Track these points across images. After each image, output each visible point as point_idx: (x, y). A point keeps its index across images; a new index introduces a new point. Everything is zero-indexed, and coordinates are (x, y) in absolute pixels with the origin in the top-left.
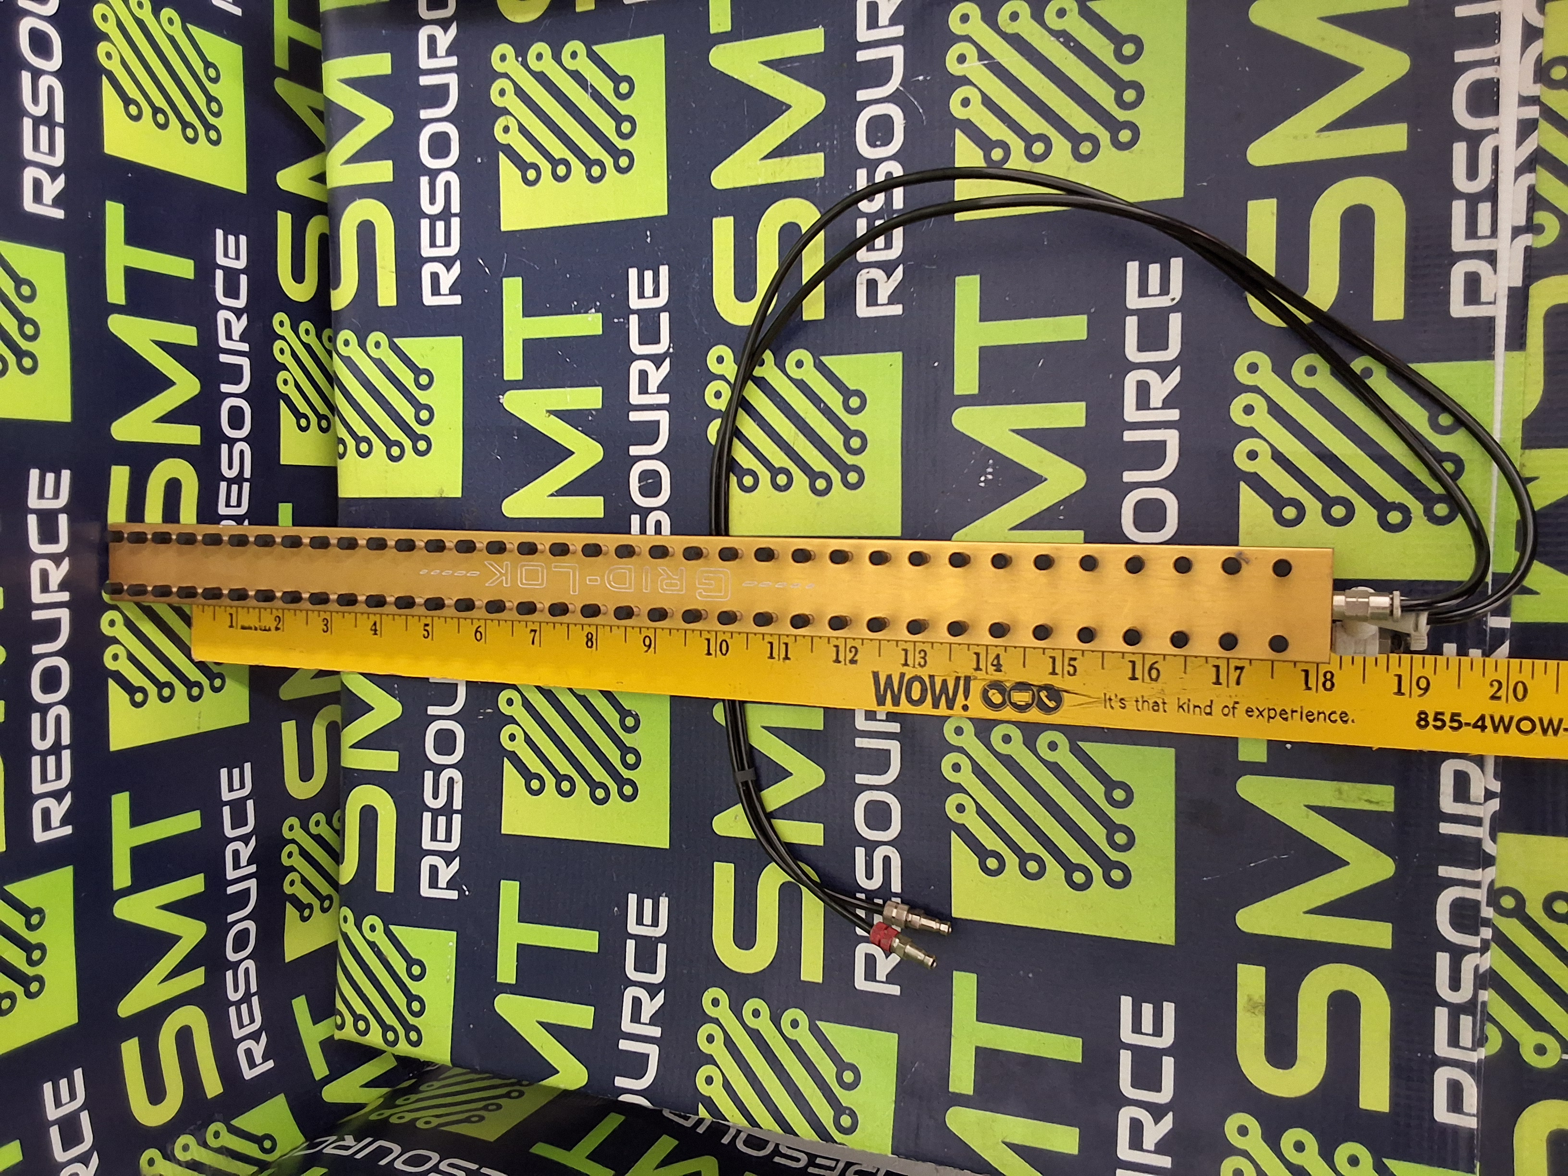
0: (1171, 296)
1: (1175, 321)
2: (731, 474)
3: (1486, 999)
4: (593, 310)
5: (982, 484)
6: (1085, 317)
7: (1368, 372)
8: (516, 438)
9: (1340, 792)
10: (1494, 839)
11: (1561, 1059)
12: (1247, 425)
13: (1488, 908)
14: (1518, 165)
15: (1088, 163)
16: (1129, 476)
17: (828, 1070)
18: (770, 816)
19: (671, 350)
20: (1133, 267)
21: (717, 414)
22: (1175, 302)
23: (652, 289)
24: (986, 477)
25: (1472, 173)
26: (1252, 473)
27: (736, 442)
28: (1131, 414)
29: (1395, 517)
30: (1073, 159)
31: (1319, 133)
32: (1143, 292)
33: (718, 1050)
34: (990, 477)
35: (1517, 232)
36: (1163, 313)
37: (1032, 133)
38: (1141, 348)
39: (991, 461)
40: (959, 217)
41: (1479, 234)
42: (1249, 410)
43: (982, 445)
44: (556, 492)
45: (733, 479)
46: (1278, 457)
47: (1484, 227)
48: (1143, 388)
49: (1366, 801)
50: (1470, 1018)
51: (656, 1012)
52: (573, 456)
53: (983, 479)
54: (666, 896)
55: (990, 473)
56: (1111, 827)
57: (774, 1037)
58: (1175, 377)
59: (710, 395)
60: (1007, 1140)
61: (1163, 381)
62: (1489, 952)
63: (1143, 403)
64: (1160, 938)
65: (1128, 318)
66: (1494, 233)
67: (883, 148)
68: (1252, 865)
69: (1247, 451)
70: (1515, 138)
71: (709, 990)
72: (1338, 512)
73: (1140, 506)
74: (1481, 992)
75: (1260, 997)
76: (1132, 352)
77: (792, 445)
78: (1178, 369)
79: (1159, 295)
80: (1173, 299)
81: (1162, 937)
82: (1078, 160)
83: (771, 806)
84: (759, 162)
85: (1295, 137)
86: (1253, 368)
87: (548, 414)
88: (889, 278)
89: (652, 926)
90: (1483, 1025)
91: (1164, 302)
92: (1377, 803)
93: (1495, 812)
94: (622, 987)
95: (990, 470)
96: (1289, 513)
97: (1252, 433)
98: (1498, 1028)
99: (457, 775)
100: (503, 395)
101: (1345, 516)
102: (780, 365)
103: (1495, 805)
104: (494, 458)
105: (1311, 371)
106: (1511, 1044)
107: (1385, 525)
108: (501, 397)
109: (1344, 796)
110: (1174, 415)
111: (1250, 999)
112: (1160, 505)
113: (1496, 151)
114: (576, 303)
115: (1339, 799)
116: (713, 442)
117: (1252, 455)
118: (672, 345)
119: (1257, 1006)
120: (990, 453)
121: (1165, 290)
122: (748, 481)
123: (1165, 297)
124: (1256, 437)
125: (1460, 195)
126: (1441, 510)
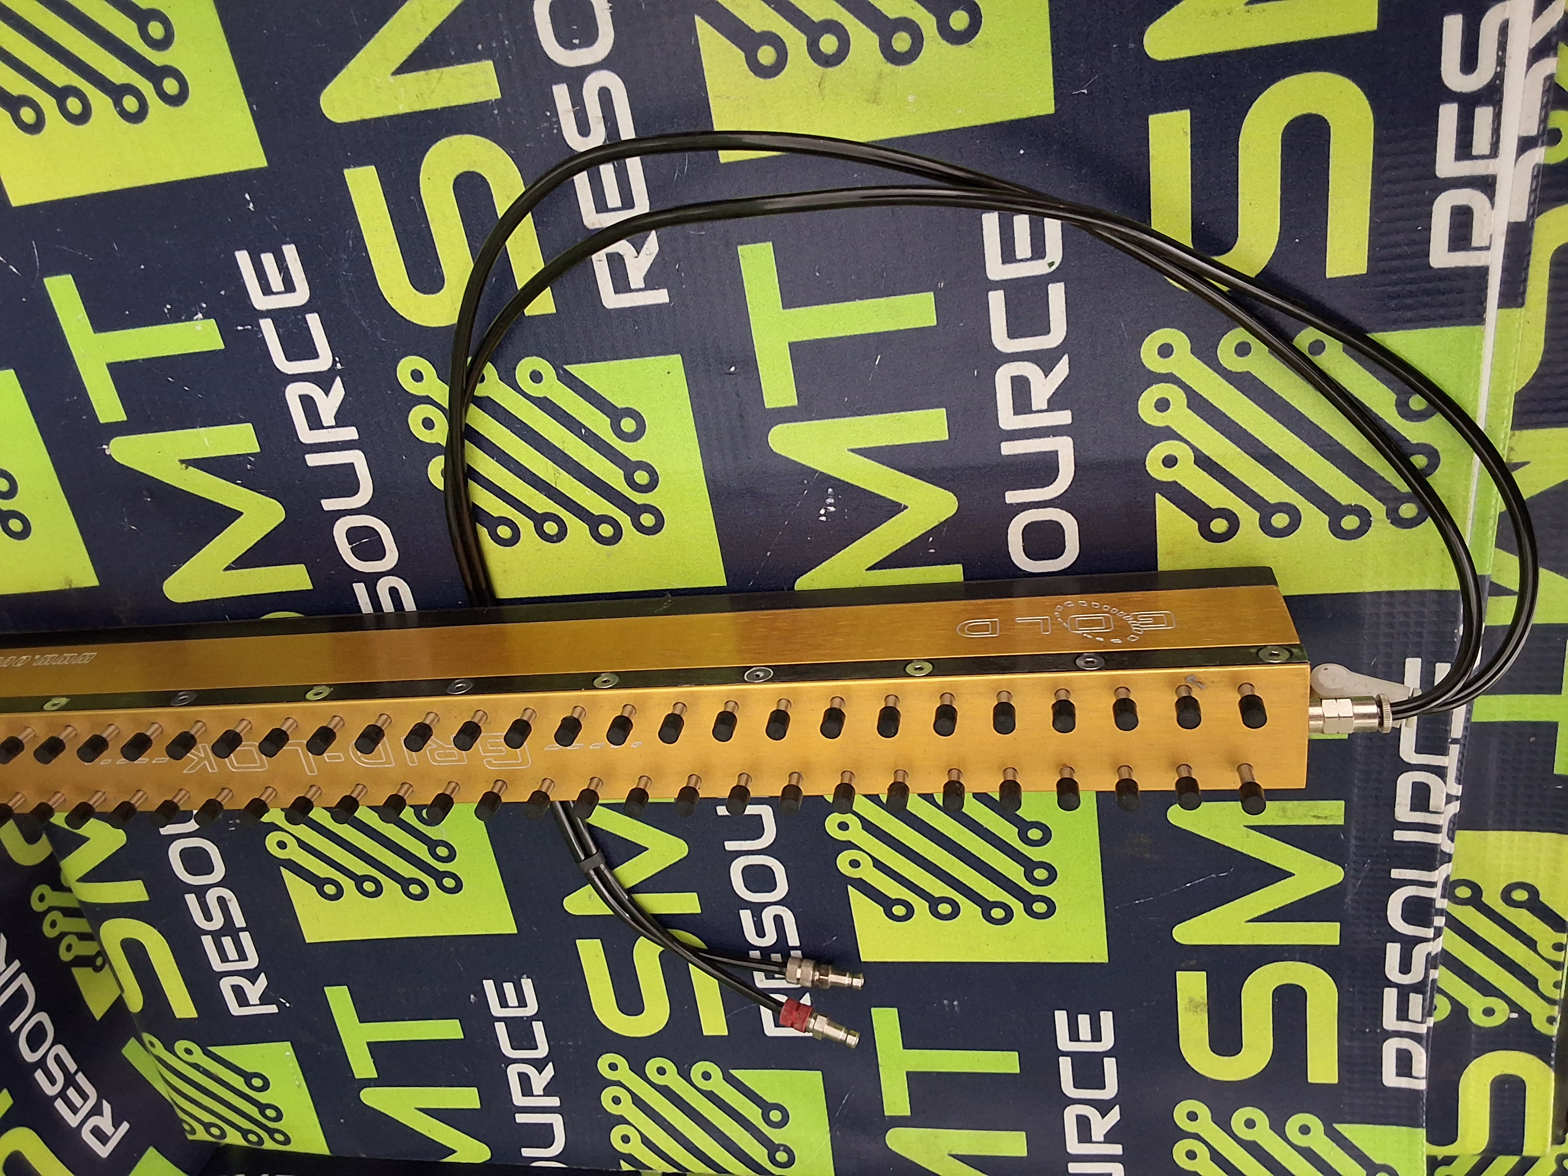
0: (1048, 259)
1: (1057, 293)
2: (478, 525)
3: (1436, 977)
4: (200, 315)
5: (823, 518)
6: (931, 295)
7: (1318, 347)
8: (149, 499)
9: (1284, 810)
10: (1452, 839)
11: (1509, 1018)
12: (1161, 424)
13: (1442, 900)
14: (1533, 45)
15: (908, 66)
16: (1012, 497)
17: (753, 1113)
18: (630, 891)
19: (339, 366)
20: (990, 221)
21: (434, 449)
22: (1054, 268)
23: (280, 279)
24: (826, 509)
25: (1469, 63)
26: (1171, 482)
27: (473, 485)
28: (1008, 420)
29: (1350, 522)
30: (884, 60)
31: (1250, 6)
32: (1008, 255)
33: (627, 1109)
34: (832, 509)
35: (1526, 144)
36: (1040, 284)
37: (816, 19)
38: (1013, 333)
39: (830, 490)
40: (726, 156)
41: (1474, 153)
42: (1163, 405)
43: (816, 471)
44: (233, 563)
45: (483, 532)
46: (1204, 462)
47: (1481, 143)
48: (1020, 386)
49: (1314, 816)
50: (1421, 996)
51: (548, 1083)
52: (242, 517)
53: (822, 512)
54: (528, 977)
55: (830, 505)
56: (1029, 866)
57: (687, 1091)
58: (1062, 369)
59: (417, 425)
60: (954, 1153)
61: (1046, 376)
62: (1441, 938)
63: (1022, 404)
64: (1092, 957)
65: (991, 294)
66: (1494, 152)
67: (585, 50)
68: (1188, 885)
69: (1163, 457)
70: (1532, 9)
71: (603, 1056)
72: (1280, 520)
73: (1029, 531)
74: (1432, 971)
75: (1202, 998)
76: (1001, 340)
77: (554, 485)
78: (1066, 358)
79: (1031, 259)
80: (1051, 264)
81: (1094, 956)
82: (893, 62)
83: (630, 883)
84: (392, 79)
85: (1215, 13)
86: (1166, 351)
87: (184, 466)
88: (638, 253)
89: (519, 1007)
90: (1432, 997)
91: (1039, 268)
92: (1326, 818)
93: (1455, 815)
94: (503, 1065)
95: (830, 501)
96: (1219, 525)
97: (1169, 434)
98: (1447, 997)
99: (227, 894)
100: (108, 445)
101: (1289, 525)
102: (509, 379)
103: (1455, 807)
104: (126, 529)
105: (1243, 350)
106: (1459, 1010)
107: (1337, 531)
108: (105, 447)
109: (1289, 814)
110: (1064, 417)
111: (1191, 1000)
112: (1056, 528)
113: (1504, 29)
114: (169, 306)
115: (1284, 817)
116: (441, 487)
117: (1170, 462)
118: (337, 359)
119: (1200, 1005)
120: (826, 480)
121: (1038, 251)
122: (504, 532)
123: (1040, 261)
124: (1174, 439)
125: (1450, 96)
126: (1408, 510)
